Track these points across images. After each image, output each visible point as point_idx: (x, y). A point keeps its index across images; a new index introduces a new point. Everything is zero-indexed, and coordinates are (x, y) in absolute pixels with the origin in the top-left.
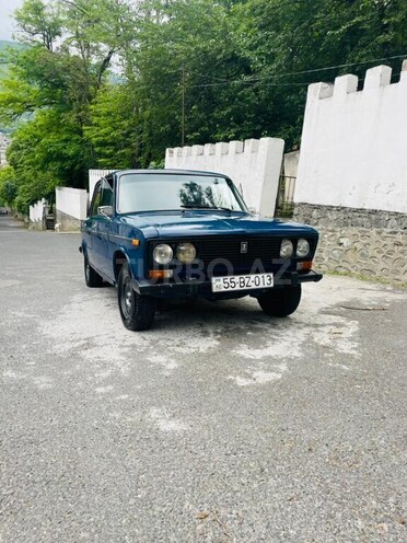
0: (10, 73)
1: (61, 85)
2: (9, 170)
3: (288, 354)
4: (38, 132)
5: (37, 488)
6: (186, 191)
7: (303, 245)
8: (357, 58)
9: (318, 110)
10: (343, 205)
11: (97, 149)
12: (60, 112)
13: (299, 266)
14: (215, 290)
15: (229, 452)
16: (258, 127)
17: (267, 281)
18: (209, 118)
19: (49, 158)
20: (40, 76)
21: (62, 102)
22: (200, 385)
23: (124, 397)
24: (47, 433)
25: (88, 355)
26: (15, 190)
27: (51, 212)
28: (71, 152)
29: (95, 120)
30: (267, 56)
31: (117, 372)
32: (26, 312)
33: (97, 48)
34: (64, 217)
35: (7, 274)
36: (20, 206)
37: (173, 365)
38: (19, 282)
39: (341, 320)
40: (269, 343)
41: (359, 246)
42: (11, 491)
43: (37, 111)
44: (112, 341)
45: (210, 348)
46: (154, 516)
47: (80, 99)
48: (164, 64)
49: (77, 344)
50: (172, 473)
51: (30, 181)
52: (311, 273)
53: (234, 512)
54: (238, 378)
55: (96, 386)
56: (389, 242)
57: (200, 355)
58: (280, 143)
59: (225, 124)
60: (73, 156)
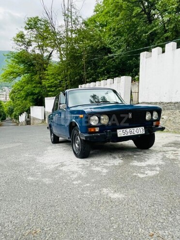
0: (12, 62)
1: (32, 65)
2: (10, 102)
3: (157, 163)
4: (23, 84)
5: (61, 226)
6: (92, 99)
7: (155, 114)
9: (146, 62)
10: (162, 101)
11: (48, 89)
12: (32, 76)
13: (155, 123)
14: (119, 136)
15: (150, 205)
17: (142, 131)
18: (95, 72)
19: (28, 95)
20: (23, 62)
21: (33, 71)
22: (122, 178)
23: (88, 185)
24: (57, 202)
25: (64, 169)
26: (13, 110)
27: (28, 117)
28: (37, 92)
29: (47, 77)
30: (118, 46)
31: (80, 175)
32: (29, 154)
33: (46, 50)
34: (34, 119)
35: (16, 141)
36: (15, 117)
37: (105, 171)
38: (21, 144)
39: (175, 149)
40: (146, 159)
41: (171, 119)
42: (49, 228)
43: (22, 77)
44: (72, 163)
45: (119, 163)
46: (126, 236)
47: (40, 70)
48: (76, 53)
49: (57, 165)
50: (126, 216)
51: (20, 105)
52: (160, 127)
53: (166, 232)
54: (139, 174)
55: (72, 181)
57: (116, 166)
58: (130, 78)
59: (103, 74)
60: (38, 93)
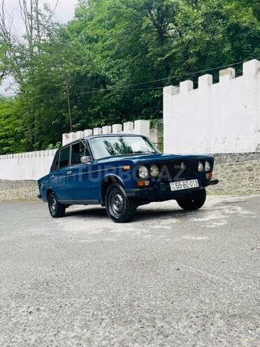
7: (207, 165)
8: (176, 73)
9: (172, 101)
13: (207, 175)
14: (172, 190)
16: (119, 118)
17: (195, 184)
18: (84, 114)
30: (117, 74)
40: (204, 216)
44: (119, 227)
52: (212, 179)
54: (207, 226)
56: (229, 171)
58: (147, 123)
59: (97, 116)
